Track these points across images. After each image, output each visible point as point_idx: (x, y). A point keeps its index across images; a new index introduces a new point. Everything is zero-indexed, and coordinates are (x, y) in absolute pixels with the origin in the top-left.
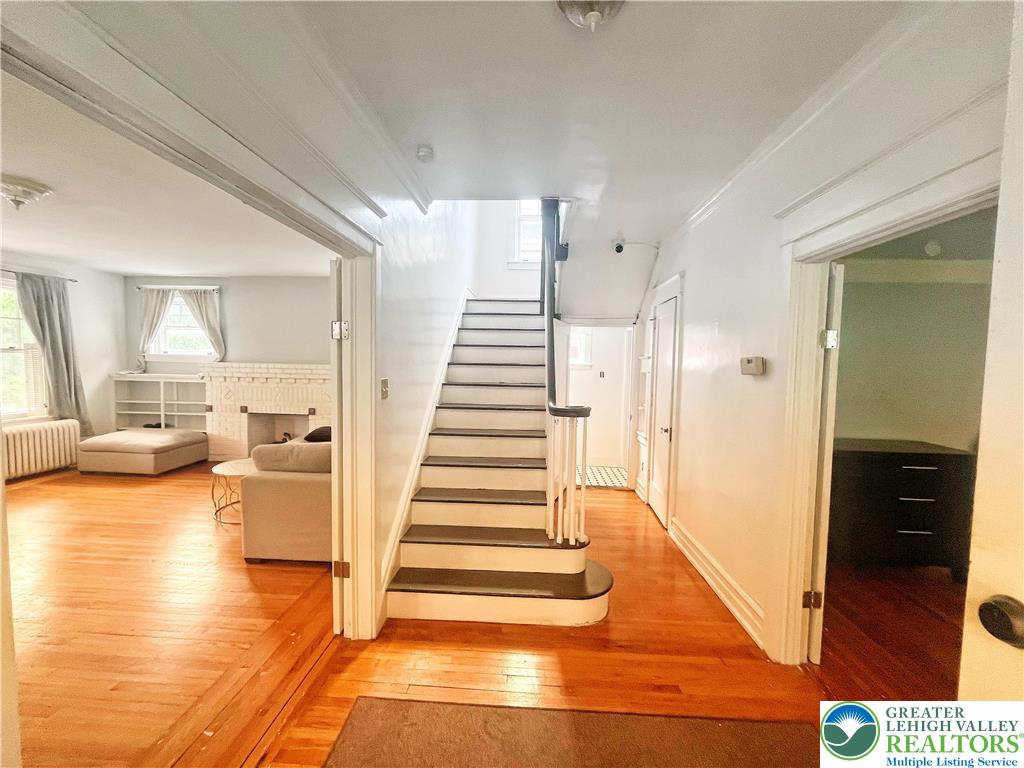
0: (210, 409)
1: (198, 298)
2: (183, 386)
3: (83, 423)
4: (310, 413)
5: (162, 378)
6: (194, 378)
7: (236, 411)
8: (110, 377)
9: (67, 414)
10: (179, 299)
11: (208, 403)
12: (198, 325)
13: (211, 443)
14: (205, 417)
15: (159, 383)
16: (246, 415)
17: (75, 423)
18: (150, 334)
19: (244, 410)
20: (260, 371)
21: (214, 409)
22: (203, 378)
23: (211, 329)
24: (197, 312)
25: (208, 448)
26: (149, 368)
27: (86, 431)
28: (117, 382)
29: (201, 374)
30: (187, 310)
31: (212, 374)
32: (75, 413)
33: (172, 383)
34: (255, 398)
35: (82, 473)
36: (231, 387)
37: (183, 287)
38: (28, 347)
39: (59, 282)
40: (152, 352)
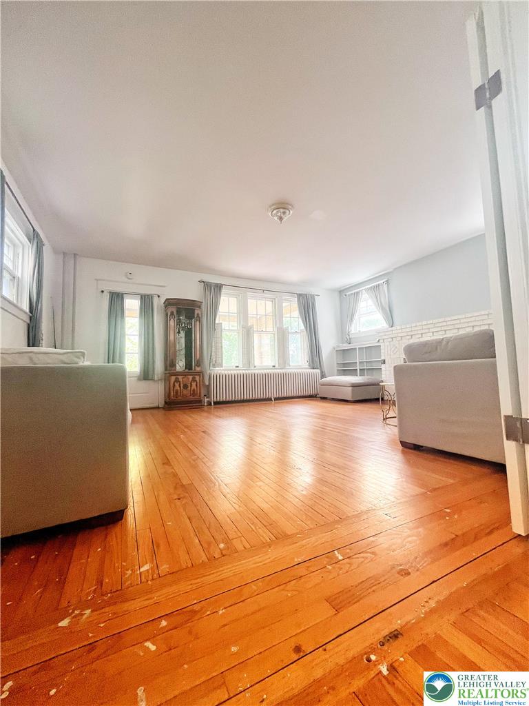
0: (384, 362)
1: (375, 290)
2: (369, 349)
3: (322, 372)
5: (357, 346)
6: (375, 343)
8: (334, 347)
9: (315, 366)
10: (365, 295)
11: (383, 358)
12: (376, 310)
14: (382, 368)
15: (356, 349)
17: (318, 371)
18: (351, 321)
21: (386, 361)
22: (379, 342)
23: (383, 309)
24: (375, 300)
26: (351, 341)
27: (323, 376)
28: (337, 350)
29: (378, 340)
30: (370, 302)
31: (384, 338)
32: (319, 366)
33: (362, 348)
36: (397, 345)
37: (367, 287)
38: (302, 331)
39: (312, 297)
40: (353, 332)
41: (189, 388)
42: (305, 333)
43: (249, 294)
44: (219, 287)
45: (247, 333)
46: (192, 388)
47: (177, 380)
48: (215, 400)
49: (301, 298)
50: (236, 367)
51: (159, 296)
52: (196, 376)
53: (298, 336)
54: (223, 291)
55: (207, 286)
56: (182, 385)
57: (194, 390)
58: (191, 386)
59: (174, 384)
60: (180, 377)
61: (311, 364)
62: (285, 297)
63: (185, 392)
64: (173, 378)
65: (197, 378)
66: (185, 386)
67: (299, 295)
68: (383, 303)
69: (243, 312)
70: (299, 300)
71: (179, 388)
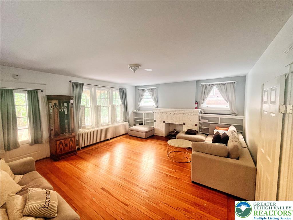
0: (155, 121)
1: (152, 90)
2: (147, 114)
4: (183, 124)
5: (143, 112)
6: (151, 112)
7: (162, 122)
8: (133, 111)
9: (126, 121)
10: (147, 91)
11: (154, 119)
12: (151, 98)
13: (155, 130)
14: (154, 123)
16: (164, 123)
17: (127, 123)
18: (141, 100)
19: (164, 122)
20: (169, 111)
21: (156, 121)
22: (153, 112)
23: (155, 99)
24: (152, 95)
25: (154, 132)
26: (140, 109)
27: (130, 125)
28: (134, 113)
29: (153, 111)
30: (149, 94)
31: (156, 111)
32: (128, 120)
34: (167, 119)
35: (130, 136)
36: (161, 115)
37: (148, 88)
38: (120, 105)
39: (126, 89)
40: (141, 105)
41: (69, 146)
42: (122, 106)
43: (97, 88)
44: (82, 85)
45: (97, 109)
46: (70, 145)
47: (61, 143)
48: (82, 147)
49: (121, 90)
50: (91, 126)
51: (42, 91)
52: (72, 138)
53: (119, 107)
54: (84, 87)
55: (74, 84)
56: (64, 145)
57: (71, 146)
58: (70, 144)
59: (59, 145)
60: (63, 141)
61: (124, 119)
62: (114, 89)
63: (66, 148)
64: (58, 143)
65: (73, 139)
66: (66, 145)
67: (120, 89)
68: (155, 96)
69: (94, 98)
70: (120, 91)
71: (62, 147)
